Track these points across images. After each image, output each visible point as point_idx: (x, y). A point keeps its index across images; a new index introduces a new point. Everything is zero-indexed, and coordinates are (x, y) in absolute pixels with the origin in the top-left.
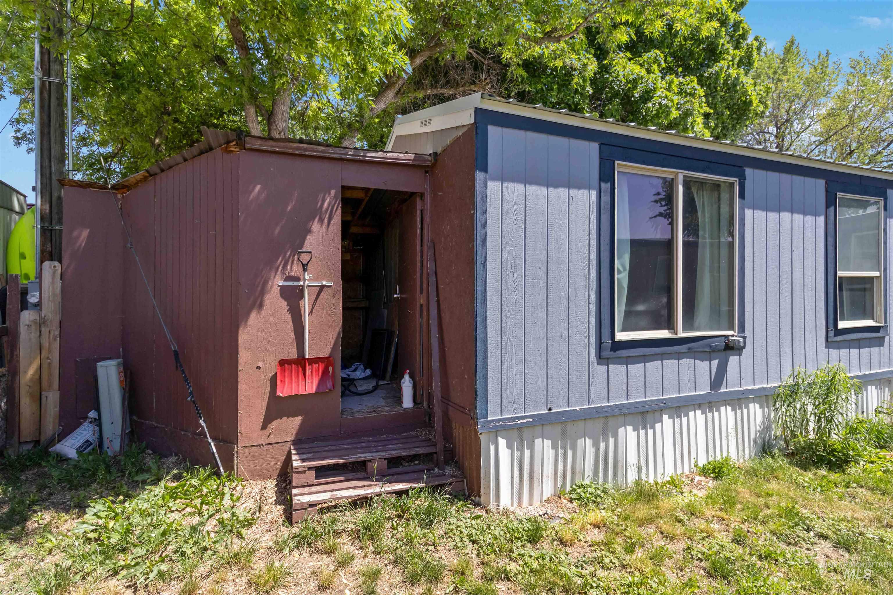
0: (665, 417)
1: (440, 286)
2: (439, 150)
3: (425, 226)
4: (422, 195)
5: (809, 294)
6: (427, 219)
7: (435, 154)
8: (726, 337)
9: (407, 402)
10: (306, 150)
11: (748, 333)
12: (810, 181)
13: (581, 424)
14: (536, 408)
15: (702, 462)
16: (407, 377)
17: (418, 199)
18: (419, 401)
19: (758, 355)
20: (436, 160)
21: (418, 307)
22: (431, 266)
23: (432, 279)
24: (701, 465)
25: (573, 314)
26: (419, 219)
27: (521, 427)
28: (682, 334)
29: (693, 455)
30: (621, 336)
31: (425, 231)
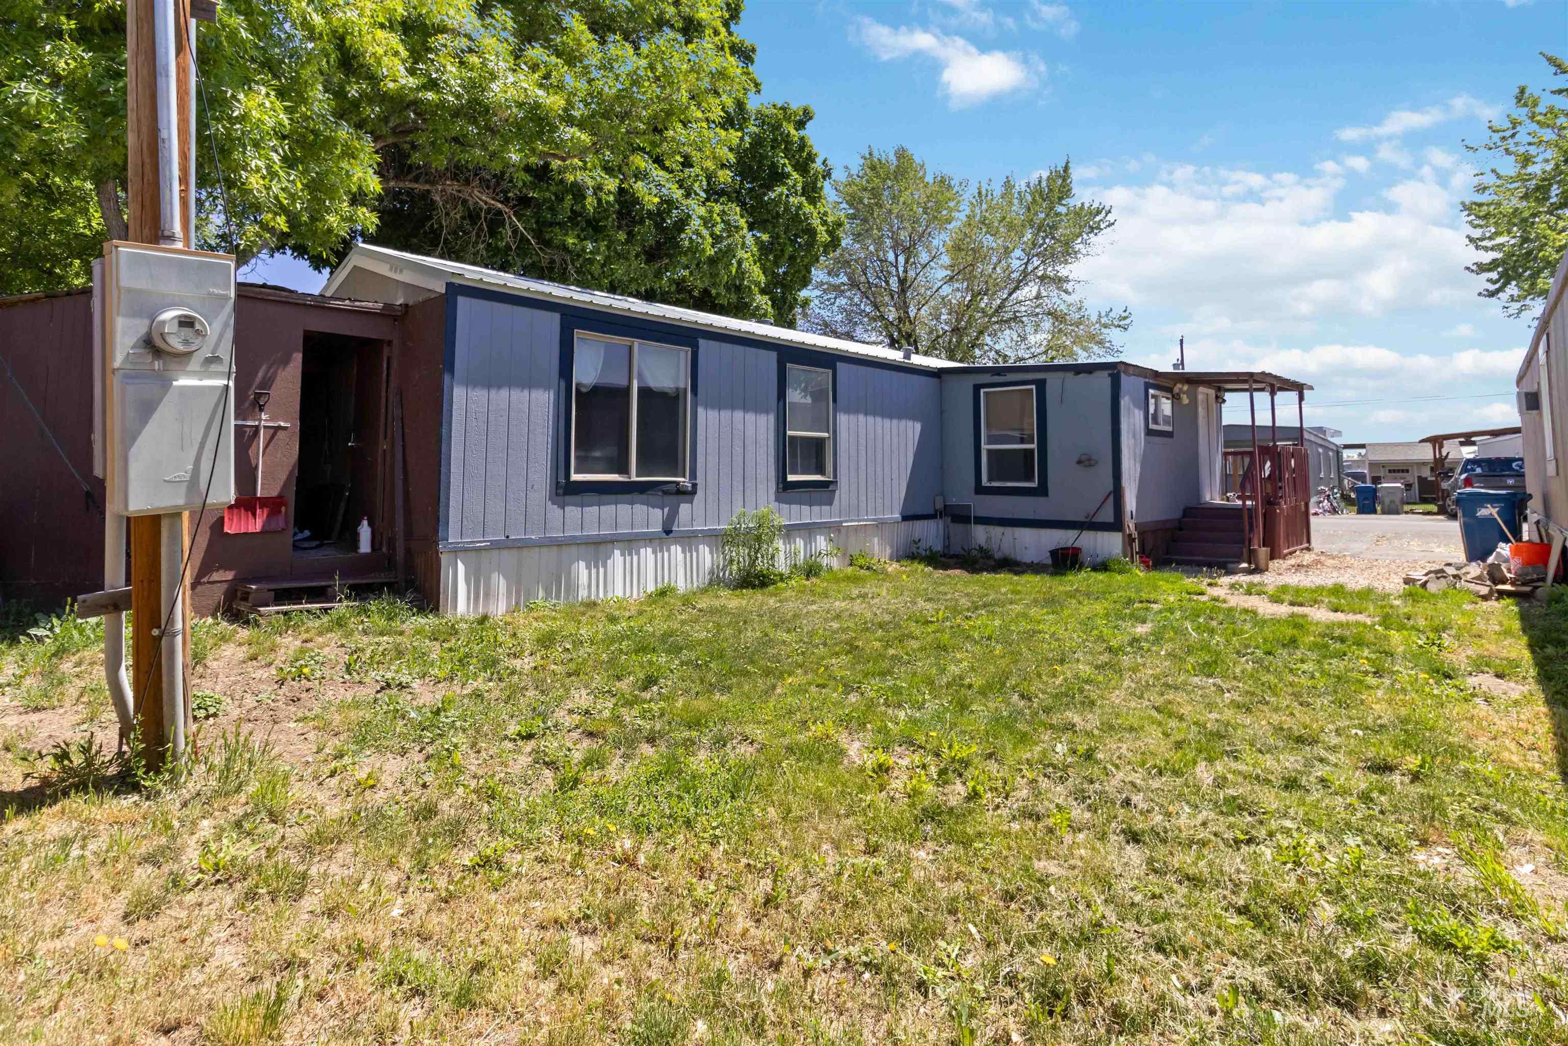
0: (617, 553)
1: (406, 431)
2: (411, 303)
3: (392, 372)
4: (390, 343)
5: (762, 451)
6: (395, 365)
7: (406, 306)
8: (677, 483)
9: (365, 547)
10: (270, 295)
11: (700, 481)
12: (763, 353)
13: (537, 549)
14: (494, 535)
15: (651, 588)
16: (365, 523)
17: (385, 346)
18: (377, 546)
19: (709, 500)
20: (406, 312)
21: (380, 452)
22: (397, 412)
23: (397, 424)
24: (649, 592)
25: (531, 456)
26: (385, 366)
27: (480, 549)
28: (634, 478)
29: (642, 581)
30: (575, 477)
31: (392, 378)
